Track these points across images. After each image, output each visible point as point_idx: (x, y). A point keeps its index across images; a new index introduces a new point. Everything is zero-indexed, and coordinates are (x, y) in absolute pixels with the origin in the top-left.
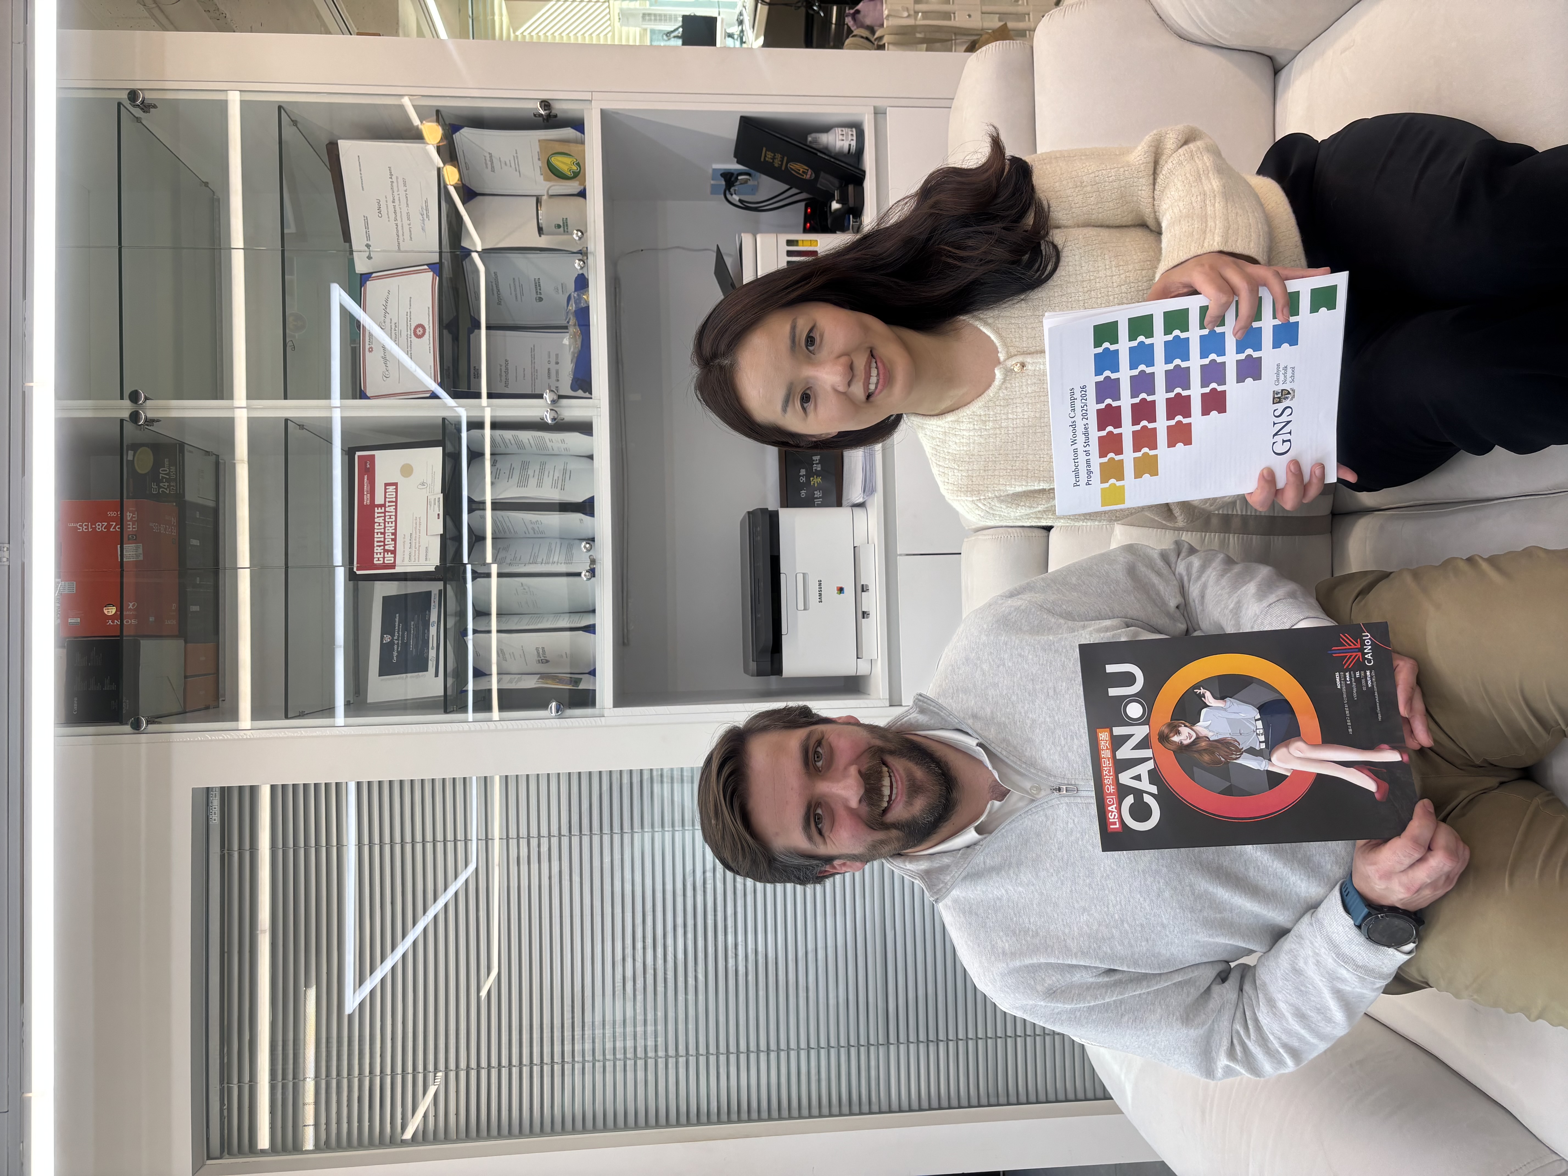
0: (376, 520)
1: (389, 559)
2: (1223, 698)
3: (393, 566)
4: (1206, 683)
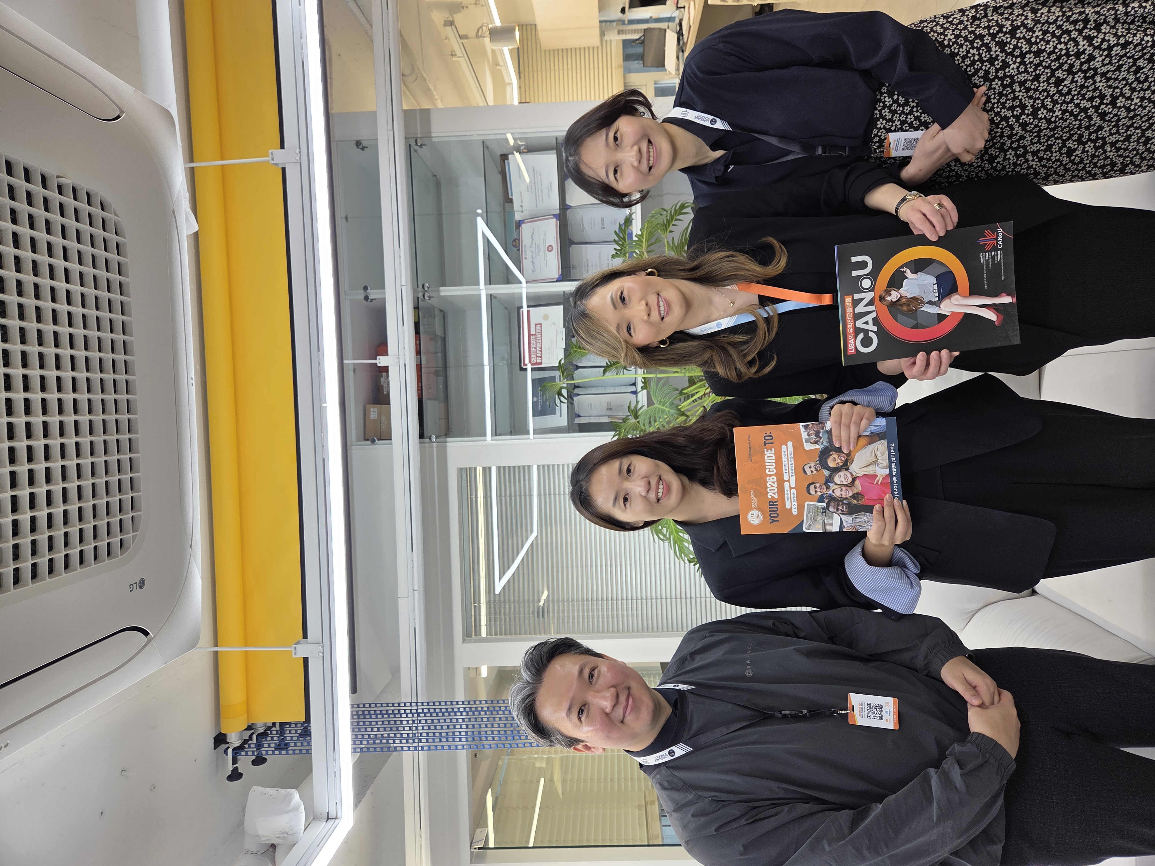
2: (916, 273)
4: (906, 265)
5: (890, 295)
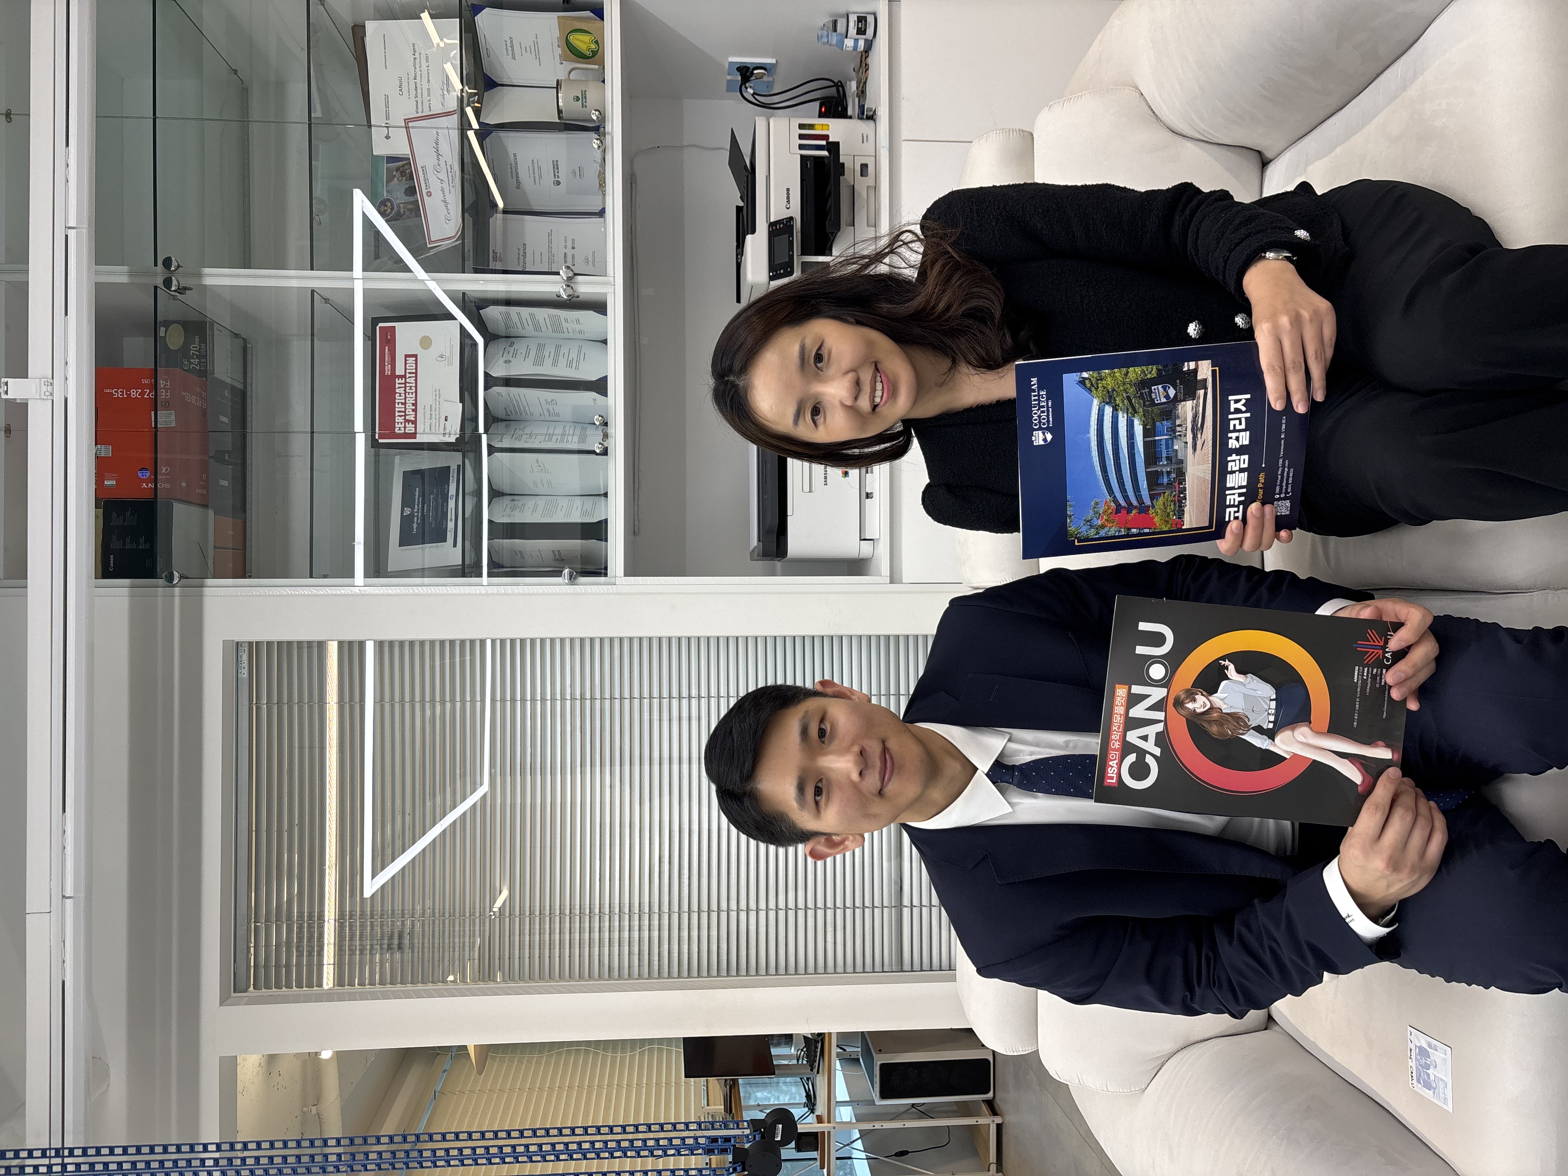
0: (397, 391)
1: (410, 428)
2: (1244, 673)
3: (414, 435)
4: (1232, 657)
5: (1194, 700)
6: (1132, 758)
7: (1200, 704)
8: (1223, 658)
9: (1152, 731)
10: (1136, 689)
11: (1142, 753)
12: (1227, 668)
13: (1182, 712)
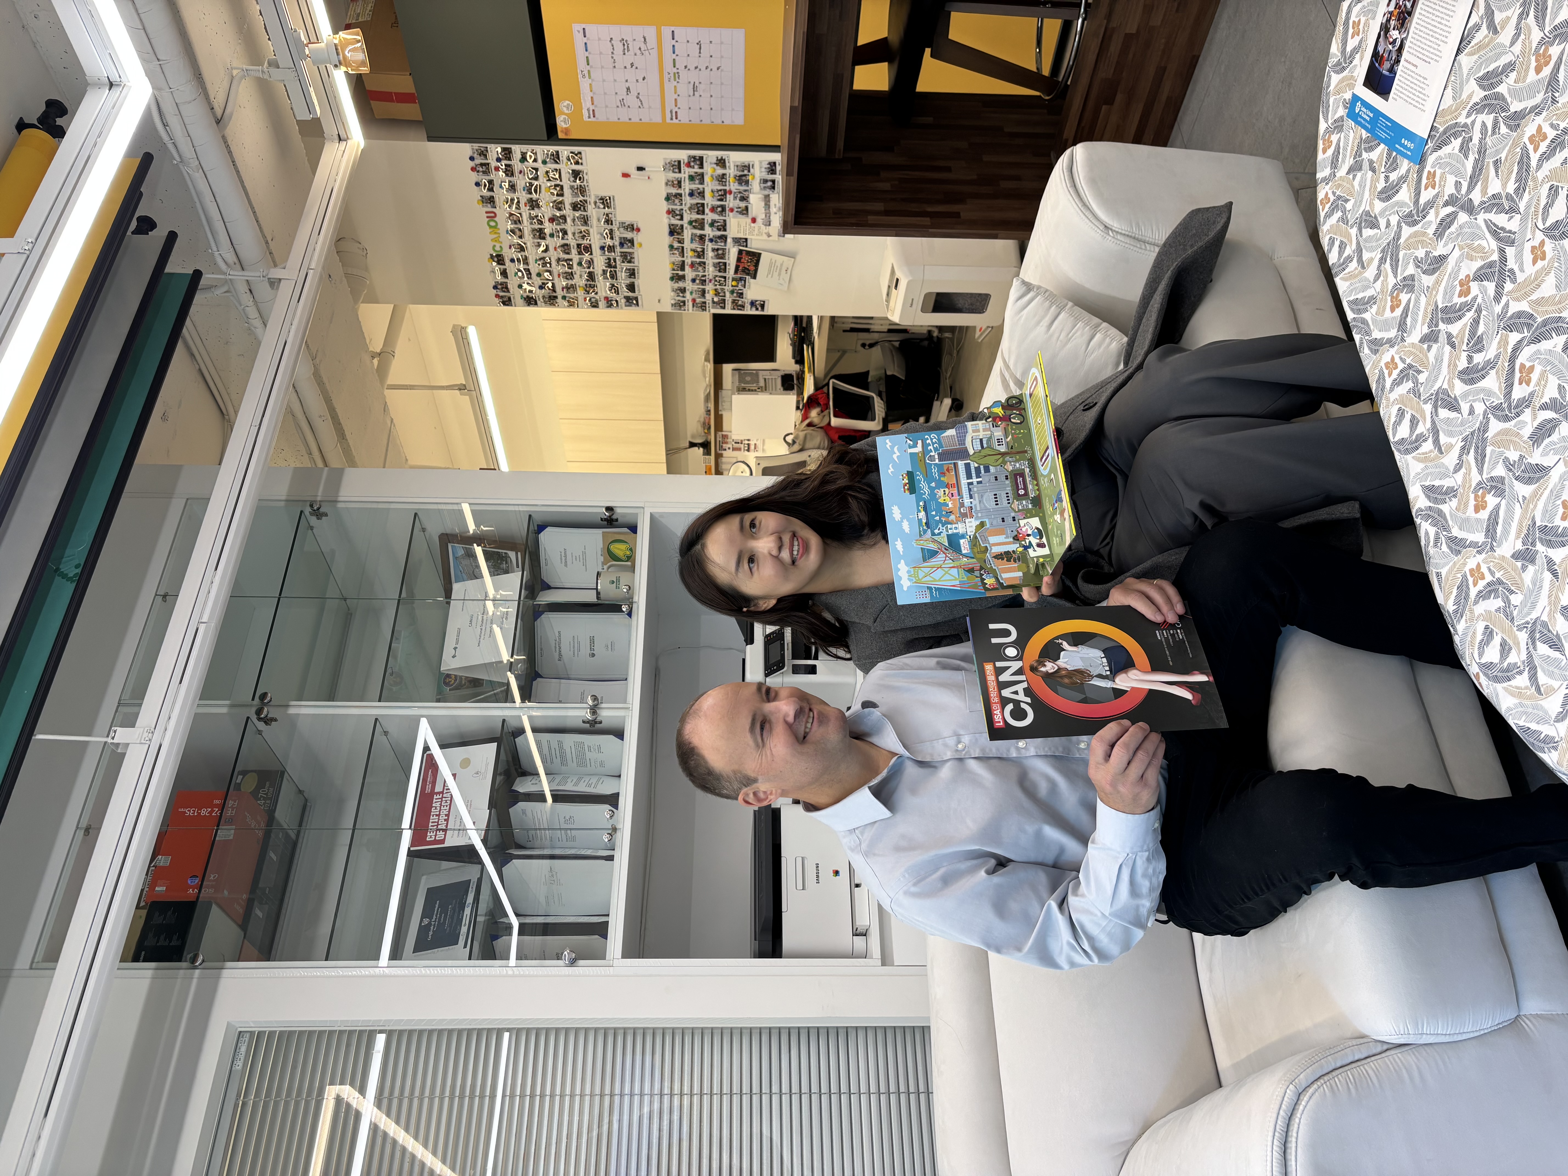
5: (1045, 666)
6: (1010, 707)
7: (1049, 667)
8: (1057, 638)
9: (1020, 688)
10: (999, 664)
11: (1017, 703)
12: (1061, 644)
13: (1038, 673)
